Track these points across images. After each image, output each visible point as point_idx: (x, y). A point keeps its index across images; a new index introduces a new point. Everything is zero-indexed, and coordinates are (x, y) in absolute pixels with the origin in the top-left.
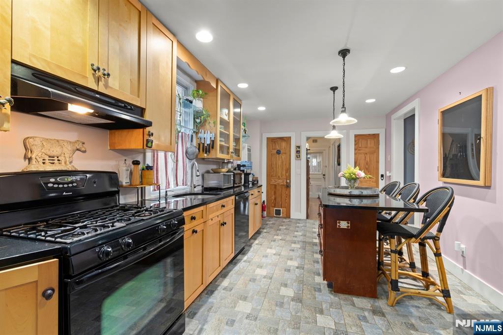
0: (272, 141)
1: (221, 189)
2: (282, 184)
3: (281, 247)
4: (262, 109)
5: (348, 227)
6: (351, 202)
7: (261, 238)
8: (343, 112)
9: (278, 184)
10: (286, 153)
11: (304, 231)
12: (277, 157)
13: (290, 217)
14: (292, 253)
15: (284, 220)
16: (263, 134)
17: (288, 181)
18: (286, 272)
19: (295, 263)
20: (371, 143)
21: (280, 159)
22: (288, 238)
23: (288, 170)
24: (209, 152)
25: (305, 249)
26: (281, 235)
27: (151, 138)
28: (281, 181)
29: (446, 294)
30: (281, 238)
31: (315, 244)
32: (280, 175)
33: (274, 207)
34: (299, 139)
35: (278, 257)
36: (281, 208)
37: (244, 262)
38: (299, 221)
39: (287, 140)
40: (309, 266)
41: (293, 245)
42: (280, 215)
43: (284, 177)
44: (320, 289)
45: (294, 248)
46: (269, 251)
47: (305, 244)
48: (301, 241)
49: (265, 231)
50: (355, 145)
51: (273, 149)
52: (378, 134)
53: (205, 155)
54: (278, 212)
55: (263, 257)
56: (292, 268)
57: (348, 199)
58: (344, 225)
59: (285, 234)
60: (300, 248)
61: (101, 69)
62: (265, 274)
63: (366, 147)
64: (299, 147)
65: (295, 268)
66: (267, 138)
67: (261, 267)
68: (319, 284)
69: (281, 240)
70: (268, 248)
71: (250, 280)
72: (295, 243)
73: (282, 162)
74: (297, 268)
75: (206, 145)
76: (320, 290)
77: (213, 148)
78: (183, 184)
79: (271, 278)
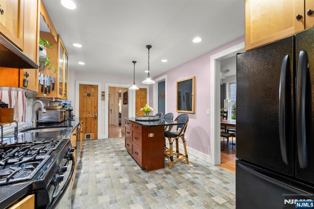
0: (83, 87)
1: (58, 123)
2: (92, 117)
3: (103, 157)
4: (82, 63)
5: (153, 136)
6: (150, 123)
7: (85, 155)
8: (148, 77)
9: (89, 117)
10: (94, 96)
11: (112, 145)
12: (88, 99)
13: (97, 139)
14: (112, 159)
15: (94, 141)
16: (77, 82)
17: (96, 115)
18: (116, 171)
19: (118, 164)
20: (143, 92)
21: (90, 100)
22: (104, 151)
23: (96, 107)
24: (49, 92)
26: (99, 151)
28: (91, 115)
29: (187, 156)
30: (99, 152)
31: (123, 151)
32: (90, 110)
33: (85, 133)
34: (103, 87)
35: (106, 164)
36: (91, 133)
37: (83, 173)
38: (104, 140)
39: (96, 87)
40: (127, 163)
41: (110, 155)
42: (90, 138)
43: (93, 112)
44: (139, 172)
45: (112, 156)
46: (96, 162)
47: (118, 153)
48: (114, 151)
49: (85, 150)
50: (136, 93)
51: (84, 93)
52: (146, 89)
53: (45, 95)
54: (88, 137)
55: (95, 166)
56: (118, 167)
57: (148, 122)
58: (151, 135)
59: (101, 149)
60: (116, 155)
62: (104, 176)
63: (141, 95)
64: (104, 92)
65: (120, 167)
66: (80, 84)
67: (99, 173)
68: (138, 170)
69: (100, 153)
70: (95, 160)
71: (97, 183)
72: (111, 153)
73: (92, 102)
74: (121, 166)
75: (46, 87)
76: (140, 173)
77: (53, 89)
78: (22, 120)
79: (110, 177)
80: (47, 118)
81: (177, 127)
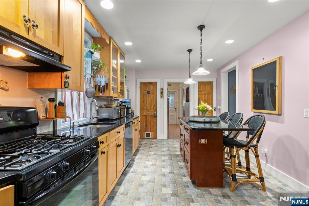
0: (144, 85)
1: (113, 120)
2: (151, 115)
3: (155, 159)
4: (138, 61)
5: (206, 142)
6: (205, 126)
7: (140, 154)
8: (200, 66)
9: (148, 115)
10: (153, 94)
11: (169, 147)
12: (147, 96)
13: (156, 139)
14: (163, 163)
15: (153, 140)
16: (137, 80)
17: (155, 113)
18: (163, 177)
19: (167, 170)
20: (208, 88)
21: (150, 97)
22: (159, 153)
23: (155, 105)
24: (104, 92)
25: (171, 160)
26: (153, 151)
27: (68, 80)
28: (150, 113)
29: (262, 179)
30: (153, 153)
31: (178, 156)
32: (149, 108)
33: (146, 131)
34: (162, 83)
35: (155, 166)
36: (150, 132)
37: (132, 172)
38: (163, 141)
39: (154, 84)
40: (177, 171)
41: (163, 158)
42: (150, 137)
43: (152, 110)
44: (188, 185)
45: (164, 159)
46: (147, 163)
47: (172, 156)
48: (168, 154)
49: (141, 149)
50: (199, 88)
51: (144, 90)
52: (212, 82)
53: (101, 94)
54: (148, 135)
55: (145, 167)
56: (166, 174)
57: (203, 124)
58: (203, 141)
59: (156, 150)
60: (168, 159)
61: (31, 21)
62: (149, 180)
63: (205, 90)
64: (162, 89)
65: (168, 173)
66: (140, 82)
67: (145, 175)
68: (186, 182)
69: (154, 154)
70: (146, 161)
71: (139, 186)
72: (164, 156)
73: (151, 100)
74: (170, 173)
75: (101, 87)
76: (188, 187)
77: (107, 89)
78: (84, 116)
79: (154, 182)
80: (106, 115)
81: (247, 133)
